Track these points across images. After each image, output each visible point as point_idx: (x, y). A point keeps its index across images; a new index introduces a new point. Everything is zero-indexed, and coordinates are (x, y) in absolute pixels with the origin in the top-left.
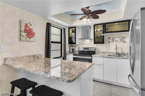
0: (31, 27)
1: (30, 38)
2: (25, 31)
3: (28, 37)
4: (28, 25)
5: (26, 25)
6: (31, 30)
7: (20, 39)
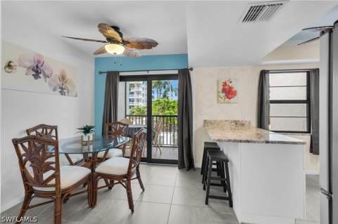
0: (230, 85)
1: (230, 98)
2: (224, 90)
3: (228, 98)
4: (227, 83)
5: (225, 84)
6: (231, 88)
7: (218, 101)
